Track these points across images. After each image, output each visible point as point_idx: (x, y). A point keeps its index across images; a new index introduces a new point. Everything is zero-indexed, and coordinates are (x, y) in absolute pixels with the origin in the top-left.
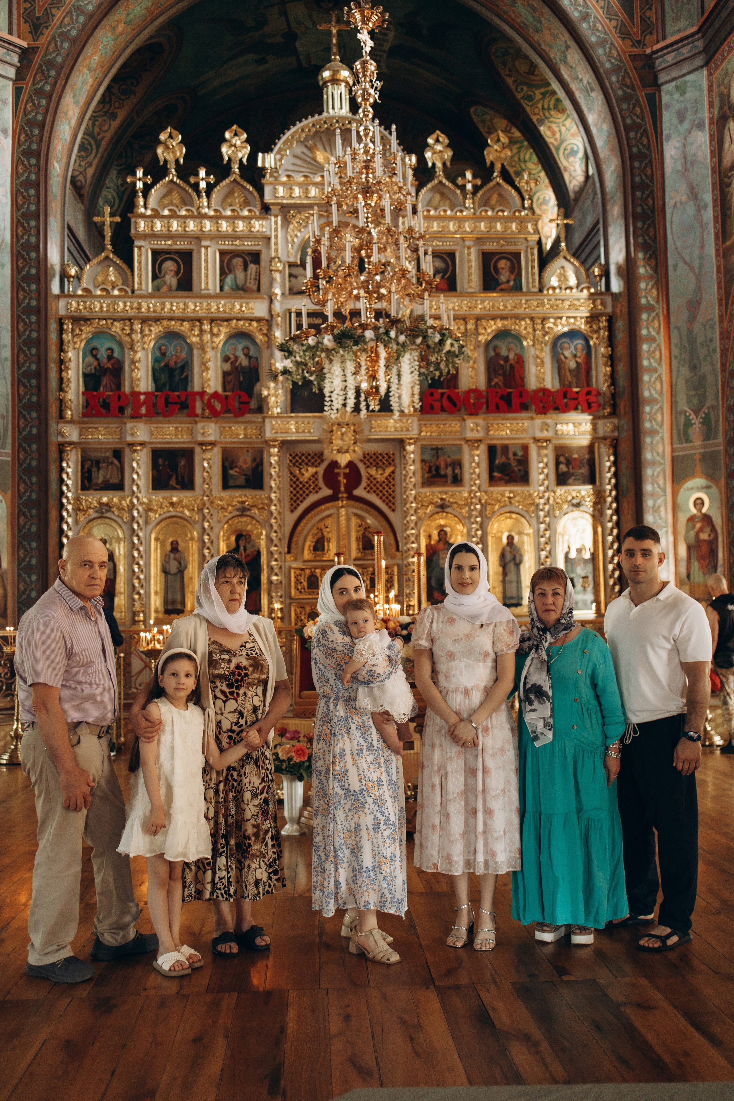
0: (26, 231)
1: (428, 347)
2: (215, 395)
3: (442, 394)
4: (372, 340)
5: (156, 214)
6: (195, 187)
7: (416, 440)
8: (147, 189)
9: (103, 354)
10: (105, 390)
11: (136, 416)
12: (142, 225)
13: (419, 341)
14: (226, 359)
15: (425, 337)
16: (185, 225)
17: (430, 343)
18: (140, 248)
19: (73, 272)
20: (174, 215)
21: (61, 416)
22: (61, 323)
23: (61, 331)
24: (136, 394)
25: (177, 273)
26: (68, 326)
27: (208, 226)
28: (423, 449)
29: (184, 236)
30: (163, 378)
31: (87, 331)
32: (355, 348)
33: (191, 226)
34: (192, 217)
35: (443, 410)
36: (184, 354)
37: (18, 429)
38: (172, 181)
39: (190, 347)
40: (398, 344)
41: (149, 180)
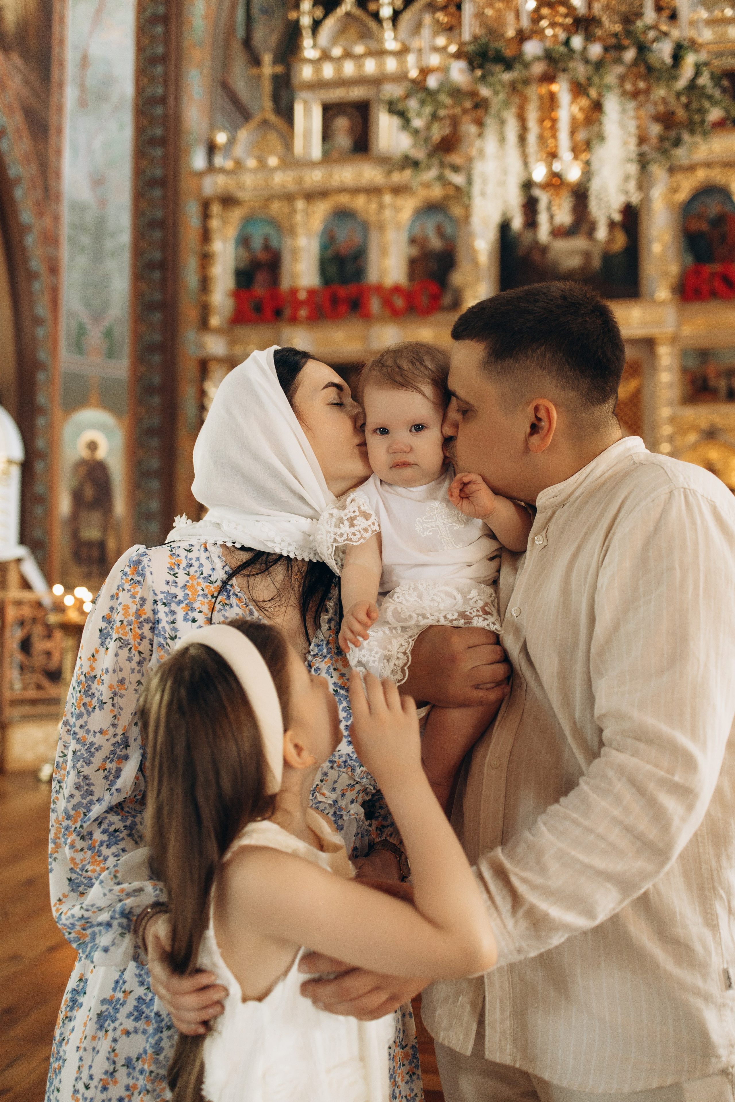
0: (152, 79)
1: (650, 69)
2: (396, 289)
3: (713, 275)
4: (537, 59)
5: (326, 56)
6: (376, 16)
7: (674, 340)
8: (316, 25)
9: (257, 243)
10: (259, 289)
11: (294, 320)
12: (307, 73)
13: (630, 55)
14: (413, 241)
15: (642, 49)
16: (360, 66)
17: (653, 59)
18: (305, 102)
19: (221, 138)
20: (348, 55)
21: (204, 324)
22: (206, 206)
23: (206, 215)
24: (294, 292)
25: (352, 131)
26: (215, 209)
27: (391, 65)
28: (684, 353)
29: (361, 81)
30: (332, 270)
31: (236, 215)
32: (507, 77)
33: (370, 66)
34: (370, 54)
35: (714, 295)
36: (357, 237)
37: (137, 336)
38: (348, 14)
39: (365, 227)
40: (587, 61)
41: (319, 13)
